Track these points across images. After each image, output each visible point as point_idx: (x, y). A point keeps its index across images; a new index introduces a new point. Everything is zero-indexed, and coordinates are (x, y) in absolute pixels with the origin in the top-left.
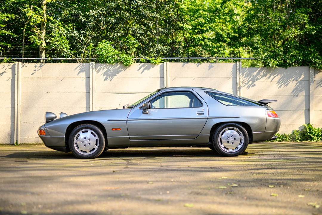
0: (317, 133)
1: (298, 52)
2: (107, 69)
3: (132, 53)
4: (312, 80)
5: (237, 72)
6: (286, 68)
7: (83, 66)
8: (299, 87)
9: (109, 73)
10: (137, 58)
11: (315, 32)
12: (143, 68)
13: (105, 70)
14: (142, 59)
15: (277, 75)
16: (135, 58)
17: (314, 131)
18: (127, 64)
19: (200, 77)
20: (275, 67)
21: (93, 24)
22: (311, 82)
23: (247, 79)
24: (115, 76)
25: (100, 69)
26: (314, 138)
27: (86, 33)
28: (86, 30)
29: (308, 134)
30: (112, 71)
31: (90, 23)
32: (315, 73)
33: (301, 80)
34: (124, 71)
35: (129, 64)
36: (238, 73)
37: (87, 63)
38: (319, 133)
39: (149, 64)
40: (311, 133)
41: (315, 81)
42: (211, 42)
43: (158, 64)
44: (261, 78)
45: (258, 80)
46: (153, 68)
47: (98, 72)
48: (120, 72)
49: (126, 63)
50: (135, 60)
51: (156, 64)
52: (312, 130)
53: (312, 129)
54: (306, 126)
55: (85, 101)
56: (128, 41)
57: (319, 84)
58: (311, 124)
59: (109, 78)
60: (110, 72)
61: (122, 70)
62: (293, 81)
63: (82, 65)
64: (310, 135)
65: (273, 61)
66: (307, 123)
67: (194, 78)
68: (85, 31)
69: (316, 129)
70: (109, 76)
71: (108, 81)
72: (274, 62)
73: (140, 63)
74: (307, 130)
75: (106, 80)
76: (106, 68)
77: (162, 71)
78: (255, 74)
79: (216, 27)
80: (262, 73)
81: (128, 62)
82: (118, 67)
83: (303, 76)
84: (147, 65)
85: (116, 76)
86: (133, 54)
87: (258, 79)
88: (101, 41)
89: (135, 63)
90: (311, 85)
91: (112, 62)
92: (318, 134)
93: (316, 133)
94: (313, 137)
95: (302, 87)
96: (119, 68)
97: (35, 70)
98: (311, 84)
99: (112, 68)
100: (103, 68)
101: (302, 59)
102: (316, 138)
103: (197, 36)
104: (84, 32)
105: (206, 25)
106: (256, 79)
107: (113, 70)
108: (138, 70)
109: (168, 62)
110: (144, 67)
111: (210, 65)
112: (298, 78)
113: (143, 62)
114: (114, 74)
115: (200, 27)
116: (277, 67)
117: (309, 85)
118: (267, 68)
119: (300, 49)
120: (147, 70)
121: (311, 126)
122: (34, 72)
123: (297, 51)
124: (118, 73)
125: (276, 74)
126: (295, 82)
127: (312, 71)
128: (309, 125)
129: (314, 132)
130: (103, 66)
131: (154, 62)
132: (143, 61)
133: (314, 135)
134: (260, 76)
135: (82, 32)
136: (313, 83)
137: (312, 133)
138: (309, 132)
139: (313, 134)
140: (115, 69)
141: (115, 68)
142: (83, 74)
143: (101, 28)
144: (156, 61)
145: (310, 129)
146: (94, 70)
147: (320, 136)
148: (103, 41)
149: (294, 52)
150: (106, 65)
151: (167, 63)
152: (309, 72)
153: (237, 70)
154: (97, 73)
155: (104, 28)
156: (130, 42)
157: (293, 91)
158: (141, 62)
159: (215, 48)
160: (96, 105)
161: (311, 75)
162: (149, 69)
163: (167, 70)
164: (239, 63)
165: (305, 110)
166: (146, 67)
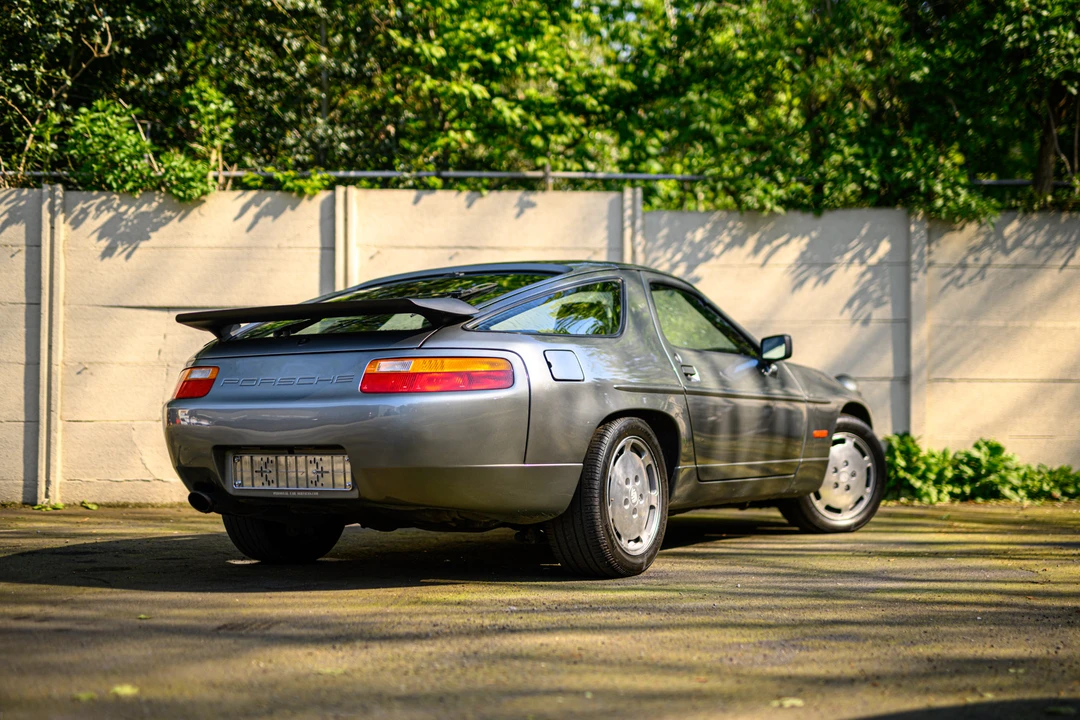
0: (936, 469)
1: (861, 151)
2: (112, 214)
3: (210, 152)
4: (920, 264)
5: (622, 230)
6: (819, 214)
7: (19, 198)
8: (872, 288)
9: (122, 229)
10: (234, 172)
11: (926, 70)
12: (253, 210)
13: (106, 216)
14: (249, 176)
15: (787, 242)
16: (227, 173)
17: (925, 463)
18: (188, 192)
20: (772, 210)
21: (63, 39)
22: (917, 272)
23: (669, 255)
24: (142, 239)
25: (85, 212)
26: (925, 488)
27: (31, 74)
28: (33, 62)
29: (902, 474)
30: (131, 221)
31: (54, 32)
32: (929, 232)
33: (881, 262)
34: (180, 220)
35: (196, 193)
36: (628, 233)
37: (35, 190)
38: (944, 469)
39: (278, 193)
40: (910, 469)
41: (931, 264)
42: (519, 111)
43: (311, 197)
44: (722, 252)
45: (713, 262)
46: (293, 208)
47: (76, 223)
48: (164, 224)
49: (184, 192)
50: (227, 178)
51: (306, 197)
52: (917, 460)
53: (916, 454)
54: (895, 442)
55: (23, 339)
56: (195, 103)
57: (948, 279)
58: (914, 433)
59: (120, 249)
60: (126, 226)
61: (171, 219)
62: (851, 262)
63: (13, 197)
64: (908, 476)
65: (762, 182)
66: (901, 432)
67: (453, 251)
68: (29, 66)
69: (933, 456)
70: (120, 238)
71: (118, 258)
72: (765, 191)
73: (243, 192)
74: (895, 458)
75: (110, 255)
76: (108, 209)
77: (329, 223)
78: (699, 235)
79: (544, 54)
80: (725, 233)
81: (190, 187)
82: (155, 205)
83: (885, 247)
84: (268, 200)
85: (148, 238)
86: (215, 156)
87: (709, 257)
88: (89, 107)
89: (224, 189)
90: (915, 279)
91: (129, 186)
92: (940, 475)
93: (929, 469)
94: (918, 484)
95: (883, 288)
96: (160, 209)
98: (913, 275)
99: (133, 209)
100: (98, 212)
101: (875, 177)
102: (933, 492)
103: (465, 87)
104: (24, 67)
105: (503, 44)
106: (701, 255)
107: (135, 217)
108: (236, 219)
109: (353, 190)
110: (257, 205)
111: (521, 199)
112: (868, 252)
113: (256, 188)
114: (138, 233)
115: (479, 52)
116: (778, 209)
117: (908, 281)
118: (742, 214)
119: (873, 140)
120: (270, 219)
121: (913, 441)
123: (856, 149)
124: (155, 229)
125: (777, 237)
126: (856, 269)
127: (917, 227)
128: (906, 439)
129: (923, 467)
130: (98, 201)
131: (295, 185)
132: (252, 184)
133: (923, 478)
134: (719, 242)
135: (15, 68)
136: (925, 272)
137: (917, 469)
138: (902, 468)
139: (920, 473)
140: (143, 213)
141: (144, 208)
142: (17, 233)
143: (96, 55)
144: (301, 183)
145: (907, 454)
146: (61, 217)
147: (948, 483)
148: (99, 104)
149: (847, 150)
150: (108, 197)
151: (346, 193)
152: (908, 229)
153: (622, 222)
154: (74, 229)
155: (106, 53)
156: (200, 107)
157: (849, 304)
158: (246, 187)
159: (535, 132)
160: (64, 352)
161: (914, 242)
162: (276, 216)
163: (346, 220)
164: (634, 194)
165: (893, 380)
166: (267, 206)
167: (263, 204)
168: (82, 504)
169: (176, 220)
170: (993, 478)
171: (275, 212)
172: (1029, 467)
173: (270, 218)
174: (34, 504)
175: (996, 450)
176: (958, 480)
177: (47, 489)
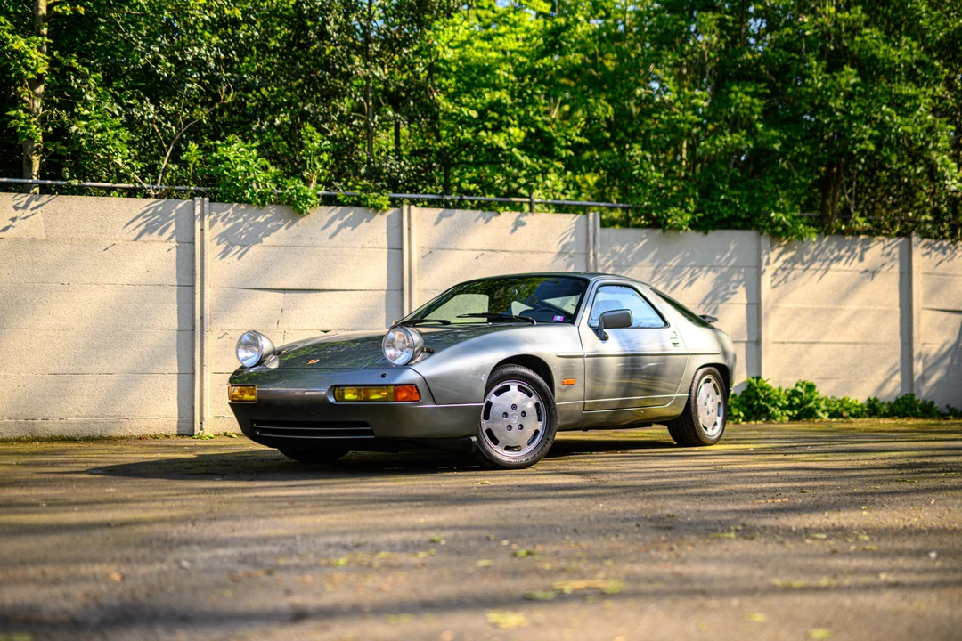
5: (588, 240)
6: (706, 233)
10: (324, 192)
12: (338, 222)
14: (340, 195)
19: (496, 249)
20: (686, 229)
21: (198, 88)
26: (776, 412)
29: (762, 402)
34: (287, 228)
35: (306, 207)
36: (591, 242)
37: (185, 201)
39: (360, 209)
40: (768, 399)
43: (385, 211)
46: (368, 221)
48: (274, 231)
49: (302, 205)
51: (380, 212)
53: (768, 390)
54: (754, 381)
58: (764, 377)
60: (242, 233)
61: (281, 226)
64: (767, 404)
66: (755, 376)
67: (481, 252)
69: (776, 391)
73: (335, 207)
77: (397, 231)
81: (307, 203)
84: (351, 214)
85: (260, 241)
86: (315, 181)
88: (224, 139)
93: (776, 400)
94: (772, 409)
96: (273, 219)
97: (14, 219)
100: (223, 220)
102: (780, 414)
108: (323, 229)
110: (341, 219)
111: (519, 217)
116: (690, 230)
118: (664, 232)
121: (765, 381)
122: (11, 223)
124: (267, 235)
128: (760, 381)
129: (773, 398)
132: (344, 201)
133: (774, 405)
137: (771, 399)
138: (762, 398)
139: (773, 402)
140: (259, 222)
141: (259, 219)
145: (763, 390)
146: (207, 222)
147: (786, 409)
148: (231, 138)
151: (409, 209)
153: (588, 235)
155: (229, 100)
158: (339, 203)
160: (210, 322)
162: (354, 227)
163: (409, 229)
164: (595, 217)
165: (747, 343)
166: (349, 219)
167: (345, 218)
168: (225, 434)
169: (284, 227)
170: (811, 404)
171: (354, 224)
172: (826, 398)
173: (349, 228)
174: (192, 435)
175: (810, 387)
176: (791, 407)
177: (201, 423)
